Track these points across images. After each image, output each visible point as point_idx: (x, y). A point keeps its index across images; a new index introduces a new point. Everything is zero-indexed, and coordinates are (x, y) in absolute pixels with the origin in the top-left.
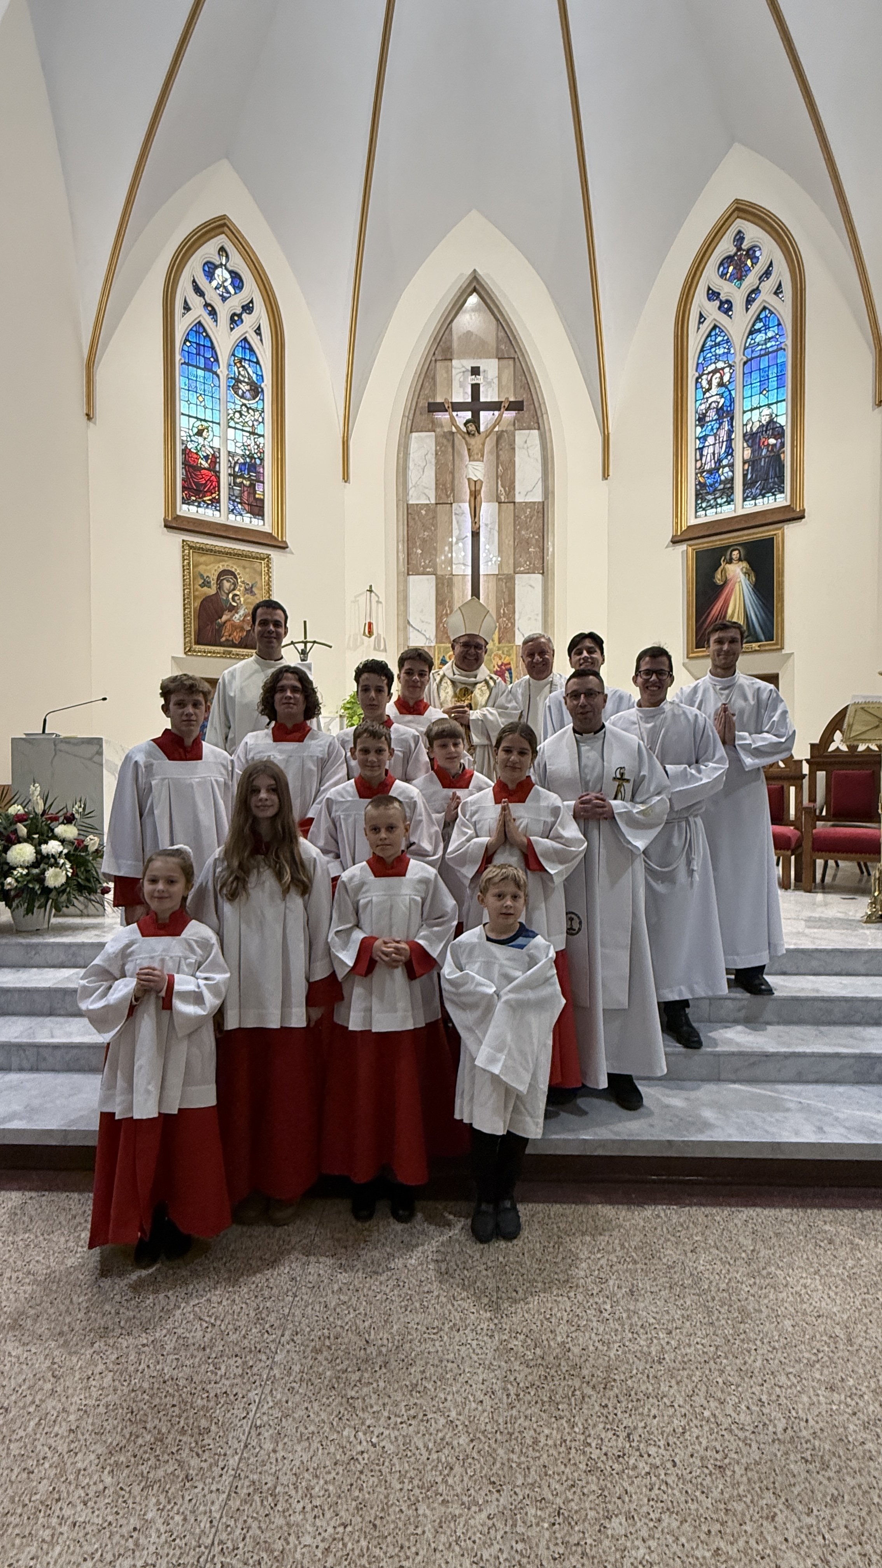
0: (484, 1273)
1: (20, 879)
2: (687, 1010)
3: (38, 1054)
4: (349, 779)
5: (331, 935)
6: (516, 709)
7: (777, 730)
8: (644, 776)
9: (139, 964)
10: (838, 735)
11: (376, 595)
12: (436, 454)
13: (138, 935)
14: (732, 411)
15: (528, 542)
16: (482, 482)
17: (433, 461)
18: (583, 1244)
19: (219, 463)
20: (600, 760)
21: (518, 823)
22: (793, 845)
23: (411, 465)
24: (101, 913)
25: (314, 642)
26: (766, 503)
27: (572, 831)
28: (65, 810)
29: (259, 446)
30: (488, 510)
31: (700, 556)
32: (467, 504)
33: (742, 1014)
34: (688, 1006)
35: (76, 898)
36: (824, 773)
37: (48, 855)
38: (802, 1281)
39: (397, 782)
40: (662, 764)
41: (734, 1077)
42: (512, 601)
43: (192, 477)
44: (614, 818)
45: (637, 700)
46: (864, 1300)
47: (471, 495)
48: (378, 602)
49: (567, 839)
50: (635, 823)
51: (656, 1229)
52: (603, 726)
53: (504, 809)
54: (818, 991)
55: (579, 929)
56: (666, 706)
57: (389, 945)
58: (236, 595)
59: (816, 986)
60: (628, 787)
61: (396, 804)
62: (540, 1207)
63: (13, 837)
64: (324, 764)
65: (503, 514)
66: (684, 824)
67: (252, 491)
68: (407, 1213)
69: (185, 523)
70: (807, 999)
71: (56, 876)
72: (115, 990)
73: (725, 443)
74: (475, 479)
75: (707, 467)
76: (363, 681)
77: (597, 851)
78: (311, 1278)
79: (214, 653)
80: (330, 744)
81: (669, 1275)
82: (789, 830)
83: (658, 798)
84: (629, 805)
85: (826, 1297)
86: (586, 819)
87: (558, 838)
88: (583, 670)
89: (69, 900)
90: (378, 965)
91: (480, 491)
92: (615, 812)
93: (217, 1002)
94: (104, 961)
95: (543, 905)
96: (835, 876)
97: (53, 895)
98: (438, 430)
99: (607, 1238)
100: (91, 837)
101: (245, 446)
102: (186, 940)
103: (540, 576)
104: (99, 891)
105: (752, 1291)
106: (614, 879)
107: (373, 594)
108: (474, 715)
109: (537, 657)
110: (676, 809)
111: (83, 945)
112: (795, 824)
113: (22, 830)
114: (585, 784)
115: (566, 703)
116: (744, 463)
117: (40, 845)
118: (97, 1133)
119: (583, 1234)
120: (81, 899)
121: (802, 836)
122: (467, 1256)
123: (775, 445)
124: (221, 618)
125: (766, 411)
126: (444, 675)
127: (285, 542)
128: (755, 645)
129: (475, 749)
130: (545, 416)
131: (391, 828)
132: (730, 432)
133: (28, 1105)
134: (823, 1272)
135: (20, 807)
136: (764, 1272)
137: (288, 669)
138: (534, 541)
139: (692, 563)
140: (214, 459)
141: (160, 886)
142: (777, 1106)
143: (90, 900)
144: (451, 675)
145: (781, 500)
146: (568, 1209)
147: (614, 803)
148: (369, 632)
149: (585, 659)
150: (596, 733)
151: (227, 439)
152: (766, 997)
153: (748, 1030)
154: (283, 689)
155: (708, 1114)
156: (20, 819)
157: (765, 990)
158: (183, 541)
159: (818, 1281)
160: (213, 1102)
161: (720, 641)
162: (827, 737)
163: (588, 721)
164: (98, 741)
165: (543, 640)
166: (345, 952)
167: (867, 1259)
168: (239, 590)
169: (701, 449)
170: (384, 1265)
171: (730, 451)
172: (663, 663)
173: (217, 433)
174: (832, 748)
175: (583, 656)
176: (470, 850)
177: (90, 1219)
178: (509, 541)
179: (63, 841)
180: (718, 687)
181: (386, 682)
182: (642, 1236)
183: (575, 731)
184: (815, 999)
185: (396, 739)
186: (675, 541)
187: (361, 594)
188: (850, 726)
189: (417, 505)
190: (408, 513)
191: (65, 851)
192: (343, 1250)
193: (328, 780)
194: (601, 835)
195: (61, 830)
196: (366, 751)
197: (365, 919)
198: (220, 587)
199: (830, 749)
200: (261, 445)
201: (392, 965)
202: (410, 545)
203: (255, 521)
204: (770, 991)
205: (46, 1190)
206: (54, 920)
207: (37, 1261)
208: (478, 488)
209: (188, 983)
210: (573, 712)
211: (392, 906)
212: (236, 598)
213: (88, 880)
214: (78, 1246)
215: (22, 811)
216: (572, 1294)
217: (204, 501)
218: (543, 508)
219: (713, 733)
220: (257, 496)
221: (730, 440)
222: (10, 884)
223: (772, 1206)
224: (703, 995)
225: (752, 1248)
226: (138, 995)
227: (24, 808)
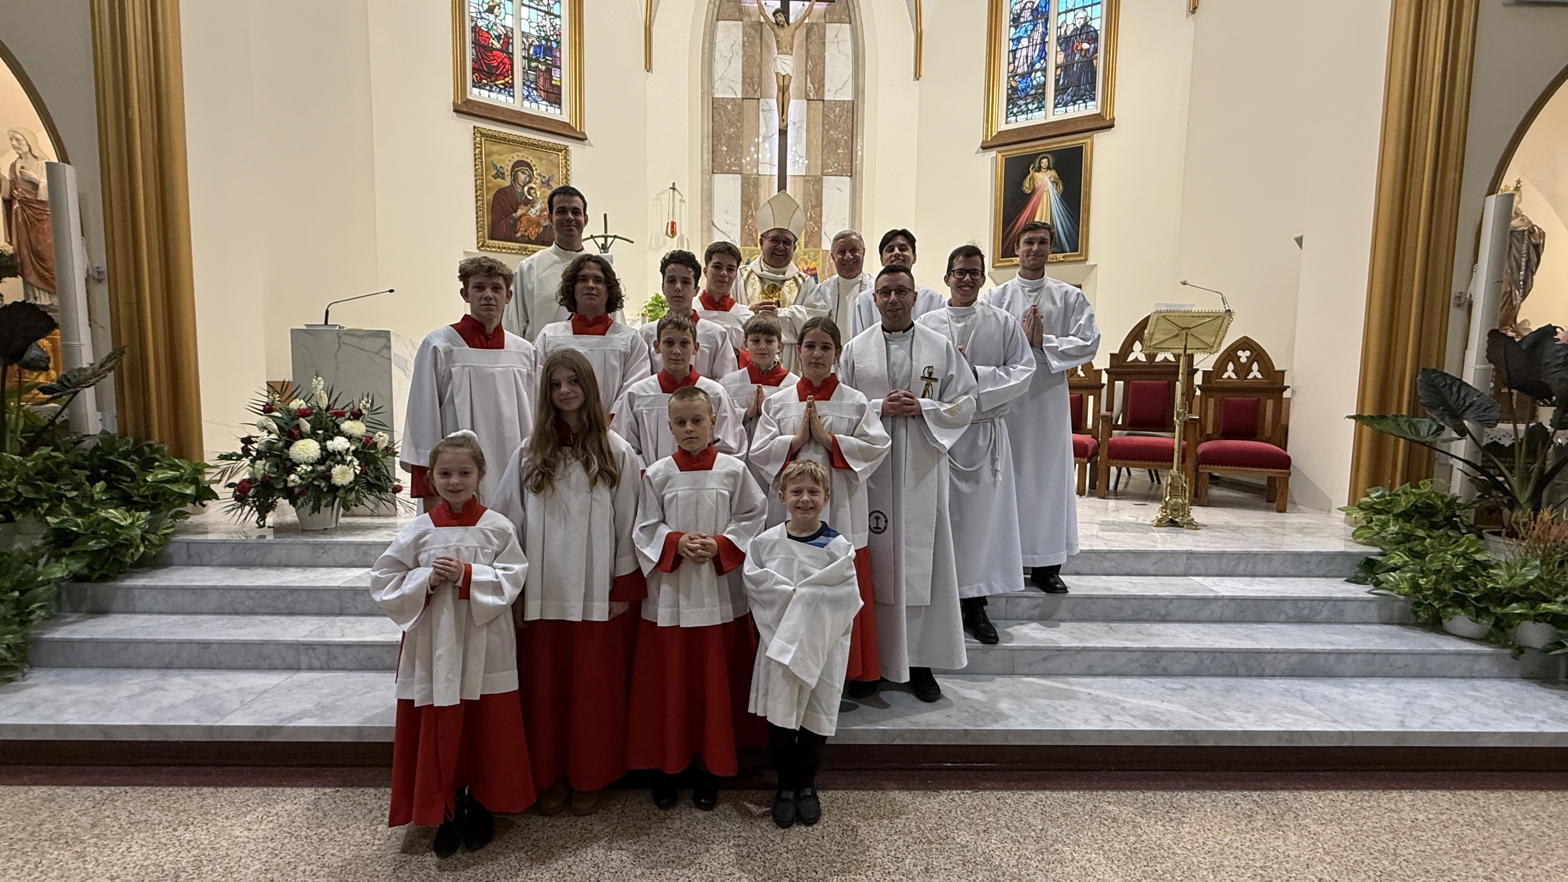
0: (785, 855)
1: (304, 476)
2: (985, 608)
3: (329, 653)
4: (652, 374)
5: (636, 531)
6: (824, 308)
7: (1083, 333)
8: (952, 375)
9: (434, 555)
10: (1137, 346)
11: (679, 193)
12: (744, 45)
13: (431, 525)
14: (1047, 12)
15: (837, 143)
16: (791, 77)
17: (740, 53)
18: (881, 827)
19: (512, 44)
20: (908, 359)
21: (823, 420)
22: (1089, 453)
23: (717, 55)
24: (393, 513)
25: (615, 237)
26: (1076, 110)
27: (877, 429)
28: (351, 406)
29: (555, 28)
30: (796, 108)
31: (1010, 163)
32: (775, 100)
33: (1036, 612)
34: (986, 604)
35: (365, 497)
36: (1122, 382)
37: (334, 451)
38: (1088, 856)
39: (701, 378)
40: (971, 364)
41: (1027, 671)
42: (819, 204)
43: (483, 58)
44: (922, 415)
45: (947, 300)
46: (1144, 872)
47: (779, 90)
48: (681, 201)
49: (872, 437)
50: (942, 422)
51: (950, 812)
52: (912, 325)
53: (810, 406)
54: (1110, 589)
55: (885, 528)
56: (977, 306)
57: (696, 541)
58: (532, 188)
59: (1109, 585)
60: (936, 386)
61: (701, 396)
62: (840, 794)
63: (296, 432)
64: (627, 359)
65: (812, 112)
66: (989, 424)
67: (548, 77)
68: (709, 802)
69: (476, 108)
70: (1099, 598)
71: (343, 473)
72: (409, 580)
73: (1038, 46)
74: (784, 74)
75: (1020, 71)
76: (670, 271)
77: (904, 448)
78: (613, 864)
79: (509, 249)
80: (634, 337)
81: (962, 853)
82: (1086, 439)
83: (966, 397)
84: (936, 403)
85: (1108, 869)
86: (894, 417)
87: (863, 435)
88: (894, 266)
89: (358, 499)
90: (684, 561)
91: (788, 86)
92: (923, 409)
93: (517, 592)
94: (397, 551)
95: (847, 503)
96: (1127, 484)
97: (341, 493)
98: (746, 19)
99: (903, 821)
100: (380, 433)
101: (540, 27)
102: (481, 530)
103: (848, 178)
104: (390, 490)
105: (1040, 867)
106: (920, 478)
107: (676, 192)
108: (783, 312)
109: (848, 254)
110: (984, 410)
111: (374, 544)
112: (1093, 433)
113: (306, 425)
114: (893, 383)
115: (875, 300)
116: (1057, 68)
117: (325, 440)
118: (394, 730)
119: (881, 818)
120: (372, 498)
121: (1099, 444)
122: (768, 840)
123: (1088, 50)
124: (516, 212)
125: (1081, 14)
126: (752, 271)
127: (584, 134)
128: (1060, 256)
129: (783, 347)
130: (856, 9)
131: (696, 421)
132: (1044, 34)
133: (319, 703)
134: (1106, 848)
135: (302, 402)
136: (1051, 849)
137: (590, 258)
138: (843, 143)
139: (1001, 171)
140: (507, 40)
141: (454, 480)
142: (1069, 695)
143: (381, 499)
144: (759, 271)
145: (1092, 108)
146: (867, 796)
147: (921, 400)
148: (672, 232)
149: (897, 257)
150: (904, 331)
151: (521, 19)
152: (1060, 595)
153: (1043, 627)
154: (585, 279)
155: (1004, 705)
156: (303, 414)
157: (1061, 589)
158: (474, 127)
159: (1102, 857)
160: (516, 687)
161: (1030, 242)
162: (1127, 347)
163: (897, 318)
164: (386, 335)
165: (854, 237)
166: (649, 549)
167: (1147, 835)
168: (535, 183)
169: (1014, 51)
170: (686, 850)
171: (1043, 55)
172: (975, 263)
173: (509, 11)
174: (1131, 358)
175: (894, 253)
176: (774, 448)
177: (387, 813)
178: (818, 141)
179: (350, 438)
180: (1027, 289)
181: (692, 273)
182: (937, 819)
183: (884, 329)
184: (1106, 597)
185: (701, 335)
186: (985, 147)
187: (662, 193)
188: (1152, 335)
189: (723, 99)
190: (713, 108)
191: (353, 448)
192: (646, 837)
193: (633, 374)
194: (907, 436)
195: (347, 426)
196: (670, 343)
197: (670, 514)
198: (515, 178)
199: (1129, 360)
200: (558, 27)
201: (699, 560)
202: (715, 142)
203: (551, 109)
204: (1065, 589)
205: (340, 786)
206: (342, 520)
207: (332, 855)
208: (786, 83)
209: (486, 573)
210: (883, 309)
211: (698, 502)
212: (532, 191)
213: (378, 479)
214: (374, 839)
215: (304, 406)
216: (869, 873)
217: (496, 85)
218: (853, 108)
219: (1022, 336)
220: (553, 82)
221: (1044, 43)
222: (293, 481)
223: (1061, 788)
224: (1001, 592)
225: (1040, 827)
226: (434, 584)
227: (307, 402)
